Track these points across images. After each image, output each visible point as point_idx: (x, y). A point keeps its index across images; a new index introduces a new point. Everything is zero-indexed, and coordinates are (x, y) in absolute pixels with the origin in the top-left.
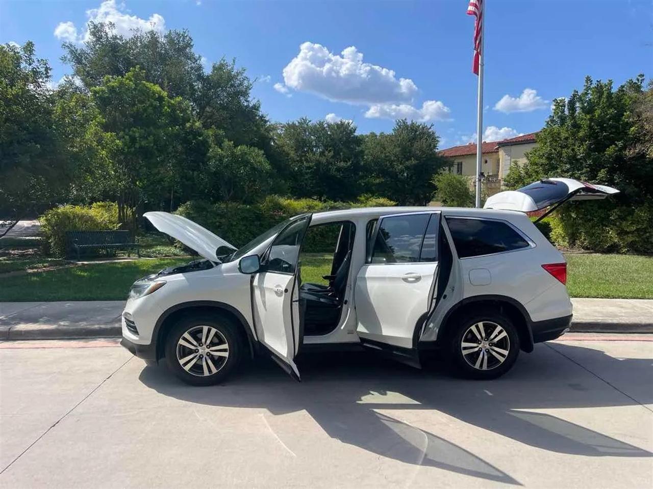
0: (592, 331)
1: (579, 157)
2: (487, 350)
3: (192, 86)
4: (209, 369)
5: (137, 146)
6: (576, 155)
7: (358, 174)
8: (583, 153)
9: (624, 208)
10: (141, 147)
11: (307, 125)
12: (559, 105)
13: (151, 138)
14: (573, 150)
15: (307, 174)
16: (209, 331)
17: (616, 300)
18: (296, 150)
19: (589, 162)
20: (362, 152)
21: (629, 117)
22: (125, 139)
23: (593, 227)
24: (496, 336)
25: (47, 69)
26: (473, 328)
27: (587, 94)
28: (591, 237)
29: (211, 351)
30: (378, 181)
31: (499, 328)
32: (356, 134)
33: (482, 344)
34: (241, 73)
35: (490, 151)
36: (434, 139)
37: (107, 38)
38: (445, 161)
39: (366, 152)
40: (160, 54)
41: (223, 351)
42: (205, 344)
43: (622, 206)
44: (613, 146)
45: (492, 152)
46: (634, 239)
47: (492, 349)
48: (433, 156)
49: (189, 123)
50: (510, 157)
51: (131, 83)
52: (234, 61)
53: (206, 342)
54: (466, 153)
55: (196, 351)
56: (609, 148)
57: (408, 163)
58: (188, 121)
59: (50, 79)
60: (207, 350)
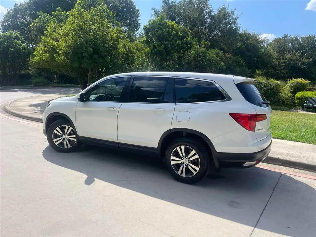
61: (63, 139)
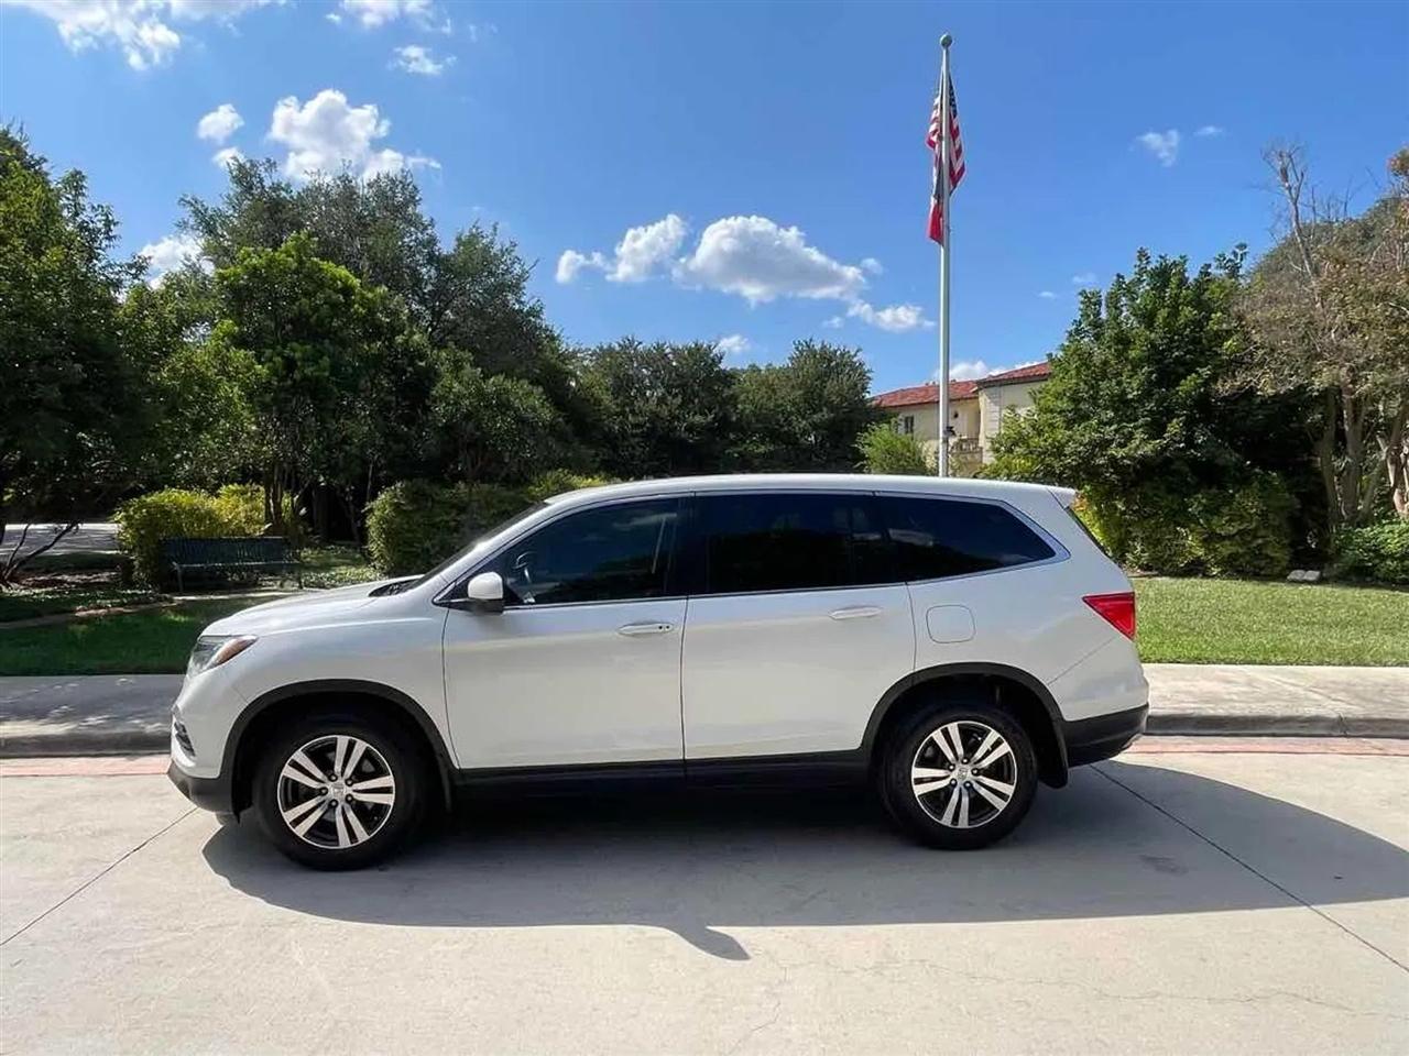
0: (1176, 732)
1: (1130, 396)
2: (968, 785)
3: (415, 274)
4: (352, 833)
5: (297, 375)
6: (1124, 393)
7: (727, 438)
8: (1138, 390)
9: (1214, 490)
10: (305, 378)
11: (635, 349)
12: (1091, 301)
13: (326, 361)
14: (1119, 383)
15: (634, 436)
16: (350, 747)
17: (1213, 666)
18: (616, 394)
19: (1151, 405)
20: (734, 398)
21: (1220, 322)
22: (274, 363)
23: (1158, 526)
24: (988, 753)
25: (108, 223)
26: (937, 735)
27: (1140, 281)
28: (1155, 546)
29: (354, 791)
30: (762, 449)
31: (993, 736)
32: (722, 366)
33: (957, 771)
34: (509, 251)
35: (964, 396)
36: (862, 374)
37: (263, 187)
38: (882, 414)
39: (742, 397)
40: (360, 217)
41: (383, 791)
42: (342, 775)
43: (1210, 488)
44: (1194, 375)
45: (966, 399)
46: (1234, 549)
47: (978, 782)
48: (860, 406)
49: (401, 336)
50: (997, 408)
51: (290, 259)
52: (495, 229)
53: (343, 773)
54: (919, 401)
55: (322, 792)
56: (1185, 379)
57: (816, 417)
58: (401, 332)
59: (114, 242)
60: (347, 790)
61: (327, 802)
